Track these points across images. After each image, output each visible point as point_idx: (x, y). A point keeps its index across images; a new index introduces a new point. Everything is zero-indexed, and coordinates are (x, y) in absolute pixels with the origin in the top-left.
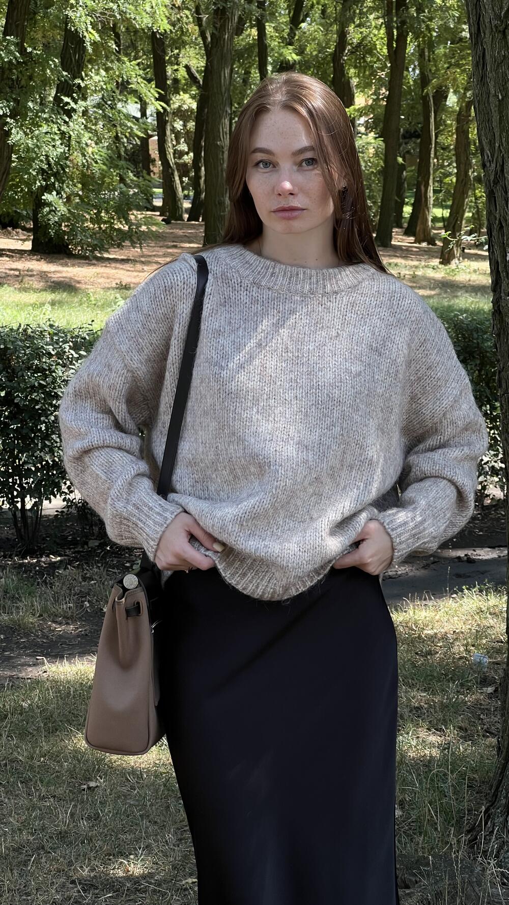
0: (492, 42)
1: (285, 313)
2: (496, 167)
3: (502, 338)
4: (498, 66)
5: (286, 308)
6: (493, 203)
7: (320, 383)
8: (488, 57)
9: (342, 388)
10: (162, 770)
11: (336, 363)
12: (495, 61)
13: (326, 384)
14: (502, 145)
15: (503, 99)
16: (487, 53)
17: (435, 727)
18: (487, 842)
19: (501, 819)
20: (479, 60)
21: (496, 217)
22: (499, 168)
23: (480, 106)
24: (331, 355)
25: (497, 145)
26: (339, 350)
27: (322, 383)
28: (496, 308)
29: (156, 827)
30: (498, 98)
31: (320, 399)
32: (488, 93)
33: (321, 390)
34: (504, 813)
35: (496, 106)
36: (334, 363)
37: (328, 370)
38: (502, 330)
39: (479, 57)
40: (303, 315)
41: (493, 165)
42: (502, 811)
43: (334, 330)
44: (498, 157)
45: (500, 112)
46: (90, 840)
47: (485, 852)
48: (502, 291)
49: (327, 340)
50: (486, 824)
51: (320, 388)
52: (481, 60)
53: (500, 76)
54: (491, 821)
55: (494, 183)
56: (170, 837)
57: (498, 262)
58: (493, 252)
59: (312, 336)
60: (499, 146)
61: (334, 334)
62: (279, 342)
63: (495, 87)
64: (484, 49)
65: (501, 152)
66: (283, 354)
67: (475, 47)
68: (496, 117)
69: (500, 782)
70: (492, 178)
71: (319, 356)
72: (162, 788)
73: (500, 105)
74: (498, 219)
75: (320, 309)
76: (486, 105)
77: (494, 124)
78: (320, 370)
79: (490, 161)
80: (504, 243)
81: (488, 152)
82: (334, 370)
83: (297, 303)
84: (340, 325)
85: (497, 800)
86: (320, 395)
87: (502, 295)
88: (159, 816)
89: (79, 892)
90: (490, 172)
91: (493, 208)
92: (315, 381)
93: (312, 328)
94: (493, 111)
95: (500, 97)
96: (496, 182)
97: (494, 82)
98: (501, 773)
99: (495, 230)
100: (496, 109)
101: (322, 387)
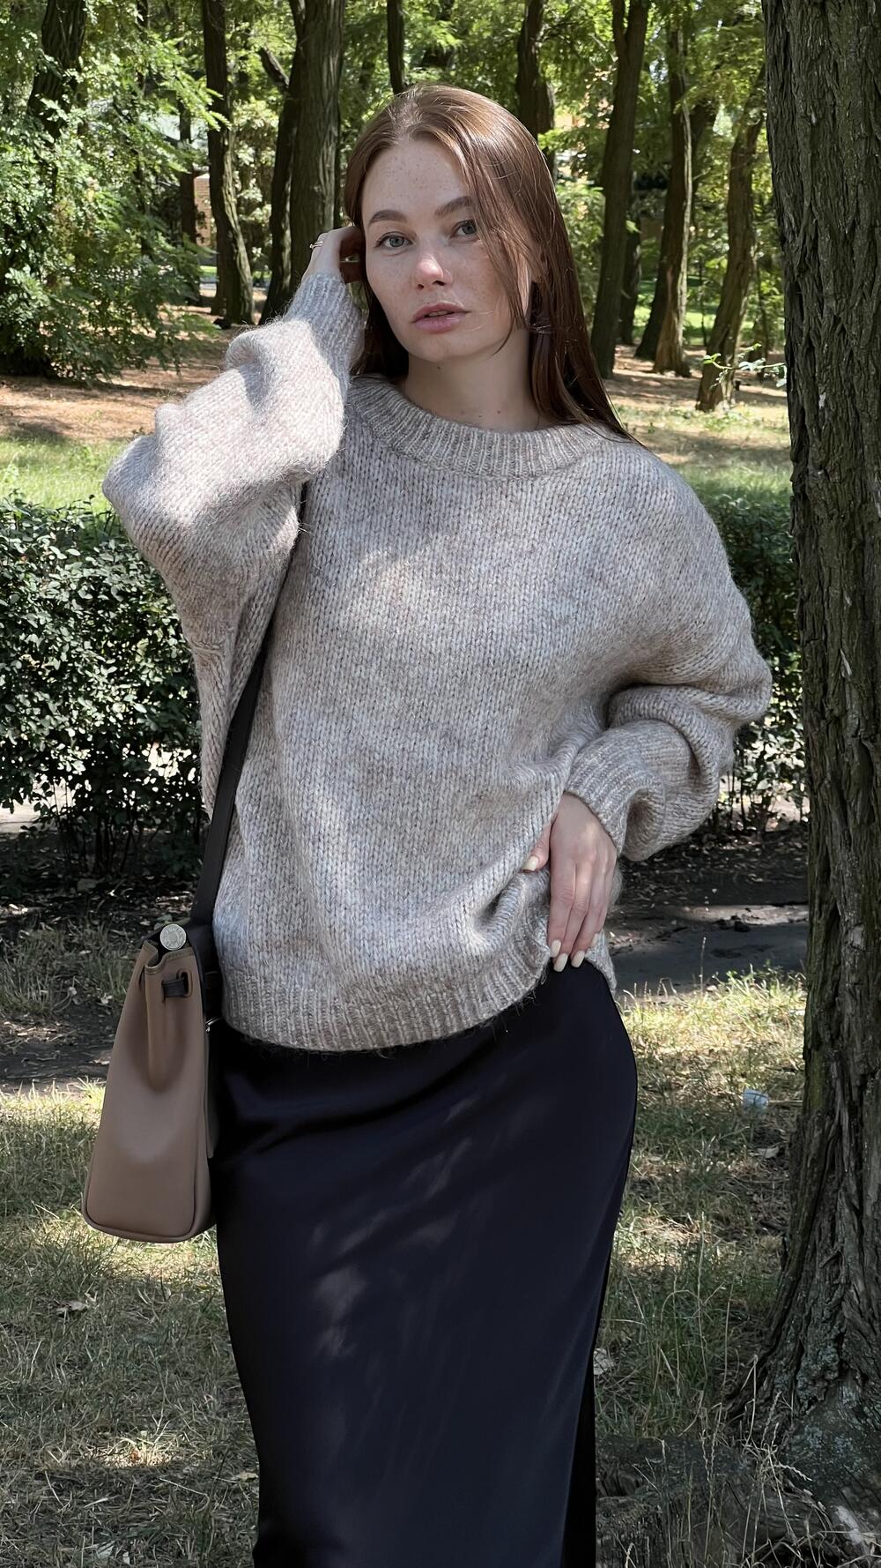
0: (802, 22)
1: (441, 504)
2: (804, 242)
3: (807, 543)
4: (811, 65)
5: (444, 497)
6: (798, 308)
7: (495, 630)
8: (793, 49)
9: (534, 643)
10: (199, 1283)
11: (527, 599)
12: (806, 56)
13: (506, 633)
14: (816, 205)
15: (818, 123)
16: (792, 42)
17: (674, 1215)
18: (762, 1416)
19: (786, 1377)
20: (779, 52)
21: (801, 331)
22: (808, 245)
23: (779, 135)
24: (518, 583)
25: (806, 204)
26: (534, 577)
27: (498, 629)
28: (799, 491)
29: (187, 1383)
30: (811, 121)
31: (492, 656)
32: (794, 113)
33: (496, 642)
34: (792, 1368)
35: (806, 135)
36: (522, 597)
37: (512, 608)
38: (808, 529)
39: (779, 48)
40: (473, 510)
41: (799, 240)
42: (787, 1364)
43: (526, 541)
44: (807, 226)
45: (813, 147)
46: (71, 1403)
47: (757, 1434)
48: (810, 461)
49: (513, 558)
50: (760, 1385)
51: (494, 637)
52: (782, 54)
53: (815, 81)
54: (769, 1381)
55: (800, 272)
56: (211, 1399)
57: (803, 409)
58: (795, 392)
59: (486, 550)
60: (810, 206)
61: (526, 547)
62: (427, 554)
63: (804, 101)
64: (788, 33)
65: (813, 216)
66: (434, 576)
67: (771, 31)
68: (805, 155)
69: (786, 1312)
70: (796, 261)
71: (497, 583)
72: (199, 1314)
73: (813, 132)
74: (805, 334)
75: (503, 502)
76: (790, 132)
77: (802, 167)
78: (498, 607)
79: (793, 233)
80: (814, 377)
81: (791, 216)
82: (521, 610)
83: (463, 489)
84: (538, 532)
85: (780, 1343)
86: (493, 650)
87: (810, 467)
88: (192, 1363)
89: (50, 1493)
90: (793, 252)
91: (796, 315)
92: (486, 625)
93: (488, 535)
94: (800, 143)
95: (814, 120)
96: (803, 270)
97: (804, 93)
98: (787, 1297)
99: (800, 354)
100: (807, 140)
101: (497, 636)
